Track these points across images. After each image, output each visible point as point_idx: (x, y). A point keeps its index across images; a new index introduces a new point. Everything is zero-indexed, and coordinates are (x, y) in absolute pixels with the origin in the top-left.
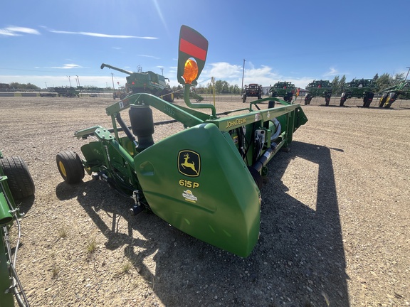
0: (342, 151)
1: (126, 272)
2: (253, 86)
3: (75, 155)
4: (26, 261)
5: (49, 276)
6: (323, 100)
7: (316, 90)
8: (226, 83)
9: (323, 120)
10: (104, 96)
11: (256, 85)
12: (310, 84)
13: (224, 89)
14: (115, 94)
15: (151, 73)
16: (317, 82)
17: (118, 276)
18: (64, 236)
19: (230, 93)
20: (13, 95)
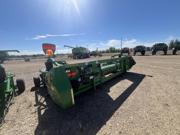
0: (152, 77)
1: (35, 113)
2: (125, 49)
3: (38, 77)
4: (13, 107)
5: (16, 111)
6: (162, 52)
7: (158, 48)
8: (114, 48)
9: (155, 62)
10: (65, 57)
11: (127, 48)
12: (154, 45)
13: (113, 51)
14: (68, 56)
15: (81, 47)
16: (158, 44)
17: (32, 113)
18: (26, 102)
19: (116, 52)
20: (36, 58)
